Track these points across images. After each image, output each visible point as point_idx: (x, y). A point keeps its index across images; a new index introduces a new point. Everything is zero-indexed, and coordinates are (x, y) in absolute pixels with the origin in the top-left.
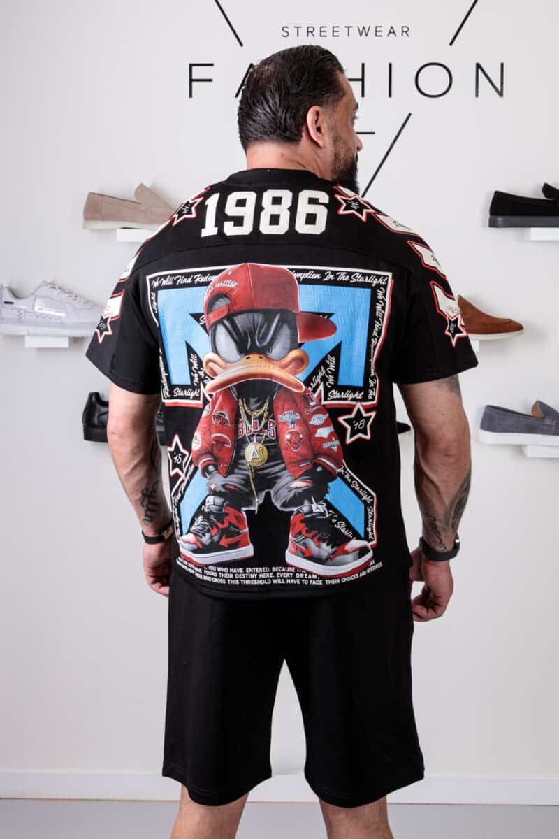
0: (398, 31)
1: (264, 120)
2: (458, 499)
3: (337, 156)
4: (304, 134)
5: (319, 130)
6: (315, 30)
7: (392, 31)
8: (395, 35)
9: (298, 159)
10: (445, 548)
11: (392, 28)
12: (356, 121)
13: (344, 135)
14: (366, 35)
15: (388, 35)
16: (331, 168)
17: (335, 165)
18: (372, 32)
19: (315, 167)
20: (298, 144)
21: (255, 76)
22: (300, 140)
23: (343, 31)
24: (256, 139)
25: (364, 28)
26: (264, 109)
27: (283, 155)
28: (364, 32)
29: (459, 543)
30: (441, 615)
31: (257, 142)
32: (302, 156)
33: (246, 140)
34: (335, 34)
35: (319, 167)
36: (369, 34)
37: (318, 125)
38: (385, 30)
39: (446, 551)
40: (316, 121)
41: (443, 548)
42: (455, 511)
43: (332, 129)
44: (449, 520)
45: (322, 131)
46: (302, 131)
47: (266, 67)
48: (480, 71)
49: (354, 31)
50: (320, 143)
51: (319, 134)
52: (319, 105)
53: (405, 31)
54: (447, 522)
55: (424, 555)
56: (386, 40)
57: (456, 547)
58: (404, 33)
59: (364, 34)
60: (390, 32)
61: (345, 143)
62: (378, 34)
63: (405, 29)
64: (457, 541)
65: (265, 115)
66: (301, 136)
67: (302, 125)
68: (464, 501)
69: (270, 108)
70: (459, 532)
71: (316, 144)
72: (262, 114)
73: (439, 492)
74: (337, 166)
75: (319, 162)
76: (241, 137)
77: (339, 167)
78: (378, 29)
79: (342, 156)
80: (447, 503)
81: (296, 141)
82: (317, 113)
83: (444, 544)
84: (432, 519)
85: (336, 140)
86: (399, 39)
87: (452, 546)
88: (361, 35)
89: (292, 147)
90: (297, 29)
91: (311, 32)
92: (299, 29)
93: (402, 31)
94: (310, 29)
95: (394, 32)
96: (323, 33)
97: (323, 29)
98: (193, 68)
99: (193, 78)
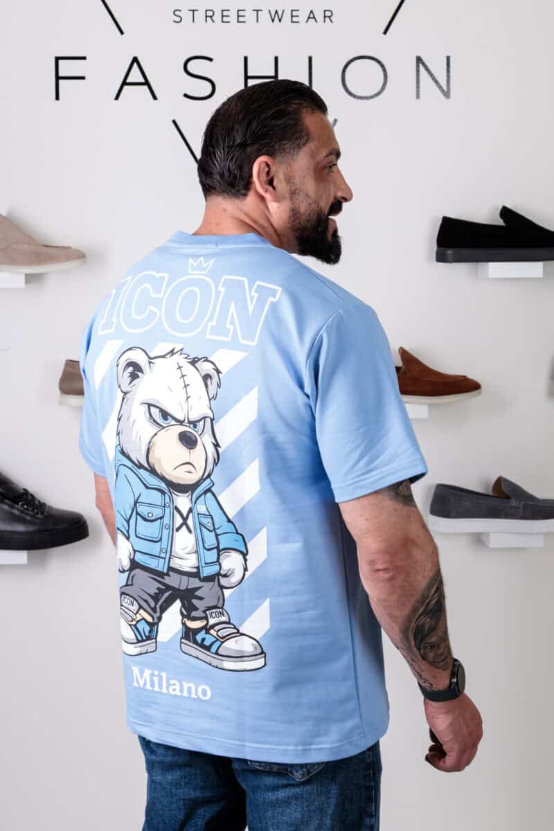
0: (319, 15)
6: (215, 15)
7: (312, 16)
8: (316, 21)
9: (241, 216)
11: (312, 12)
14: (280, 21)
15: (307, 21)
18: (287, 17)
22: (246, 195)
23: (250, 16)
25: (276, 12)
28: (276, 16)
34: (241, 19)
36: (282, 21)
38: (303, 15)
39: (435, 689)
43: (290, 181)
49: (264, 16)
53: (328, 16)
56: (303, 26)
58: (327, 19)
59: (276, 19)
60: (309, 18)
62: (294, 19)
63: (328, 14)
78: (294, 13)
85: (293, 193)
86: (321, 25)
88: (273, 21)
90: (191, 12)
91: (211, 17)
92: (195, 12)
93: (325, 17)
94: (210, 13)
95: (314, 18)
96: (225, 19)
97: (225, 13)
98: (60, 62)
99: (60, 75)
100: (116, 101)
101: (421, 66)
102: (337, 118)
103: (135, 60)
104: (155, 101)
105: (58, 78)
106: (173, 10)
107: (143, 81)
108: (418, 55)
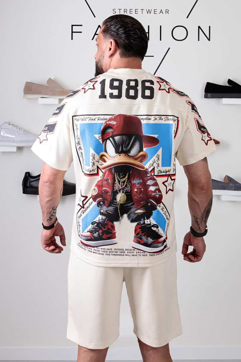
0: (164, 12)
2: (207, 209)
6: (127, 10)
7: (161, 12)
8: (163, 13)
10: (201, 231)
11: (161, 10)
14: (150, 13)
15: (160, 13)
18: (153, 12)
23: (140, 11)
25: (149, 10)
29: (207, 229)
38: (158, 11)
39: (201, 233)
41: (200, 231)
42: (206, 214)
44: (203, 218)
48: (200, 30)
49: (145, 11)
53: (167, 12)
54: (202, 219)
55: (192, 234)
56: (158, 15)
57: (206, 231)
58: (167, 13)
60: (160, 12)
63: (167, 11)
64: (206, 228)
68: (210, 210)
70: (207, 224)
73: (199, 206)
78: (155, 11)
80: (202, 210)
83: (201, 229)
84: (196, 218)
86: (165, 15)
87: (204, 230)
88: (148, 13)
90: (119, 10)
91: (126, 12)
93: (166, 12)
94: (125, 10)
96: (131, 12)
97: (131, 10)
98: (73, 27)
99: (73, 31)
100: (92, 41)
102: (170, 47)
103: (99, 26)
106: (113, 9)
108: (199, 26)
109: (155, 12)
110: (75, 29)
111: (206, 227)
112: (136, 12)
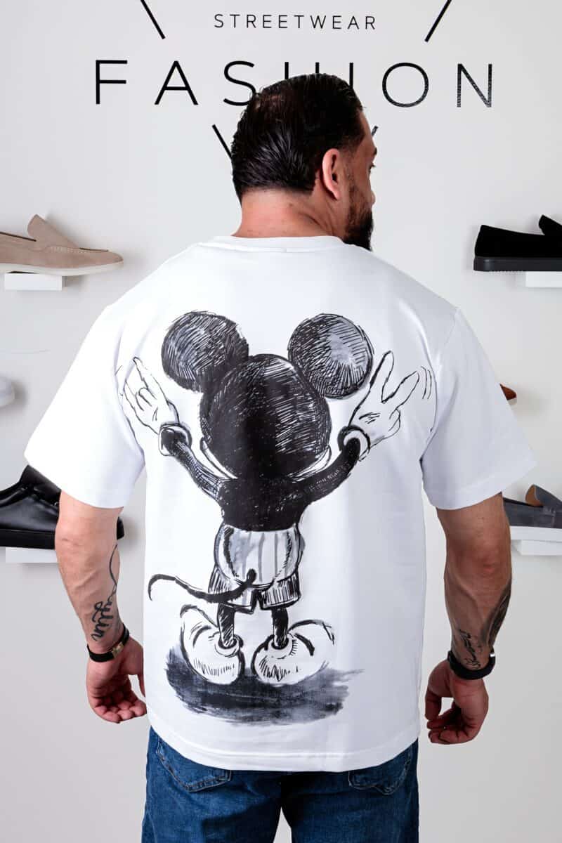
0: (362, 23)
1: (269, 161)
2: (496, 613)
3: (352, 211)
4: (317, 181)
5: (334, 177)
6: (257, 20)
7: (353, 22)
8: (358, 28)
9: (309, 212)
10: (479, 665)
11: (353, 18)
12: (372, 169)
13: (360, 185)
14: (322, 27)
15: (349, 28)
16: (344, 225)
17: (350, 221)
18: (329, 23)
19: (327, 222)
20: (310, 194)
21: (258, 106)
22: (312, 189)
23: (291, 22)
24: (258, 185)
25: (318, 18)
26: (272, 150)
27: (291, 205)
28: (318, 22)
29: (494, 658)
30: (472, 738)
31: (258, 188)
32: (313, 209)
33: (242, 183)
35: (331, 223)
37: (333, 171)
38: (345, 21)
39: (479, 668)
40: (333, 166)
41: (476, 666)
42: (492, 626)
43: (350, 178)
44: (485, 635)
45: (339, 179)
46: (315, 178)
47: (274, 97)
49: (306, 22)
50: (336, 194)
51: (334, 182)
52: (337, 148)
53: (370, 22)
54: (484, 638)
56: (345, 32)
57: (491, 662)
58: (369, 25)
59: (318, 25)
60: (351, 24)
61: (362, 195)
63: (370, 20)
64: (492, 656)
65: (272, 156)
66: (313, 184)
67: (316, 171)
68: (503, 614)
69: (279, 148)
71: (331, 195)
72: (269, 153)
73: (475, 606)
74: (352, 223)
75: (332, 217)
76: (236, 180)
77: (354, 223)
78: (336, 19)
79: (358, 210)
80: (485, 617)
81: (308, 189)
82: (334, 158)
83: (477, 661)
84: (466, 635)
85: (352, 191)
86: (362, 32)
87: (487, 661)
88: (315, 27)
89: (303, 196)
90: (232, 17)
92: (237, 17)
93: (367, 23)
94: (251, 19)
95: (356, 24)
96: (266, 24)
97: (266, 18)
98: (102, 66)
99: (102, 78)
100: (157, 106)
101: (462, 73)
102: (377, 126)
103: (176, 64)
104: (196, 106)
105: (99, 82)
106: (214, 15)
107: (184, 86)
108: (460, 63)
109: (335, 24)
110: (107, 72)
111: (492, 651)
112: (282, 24)
